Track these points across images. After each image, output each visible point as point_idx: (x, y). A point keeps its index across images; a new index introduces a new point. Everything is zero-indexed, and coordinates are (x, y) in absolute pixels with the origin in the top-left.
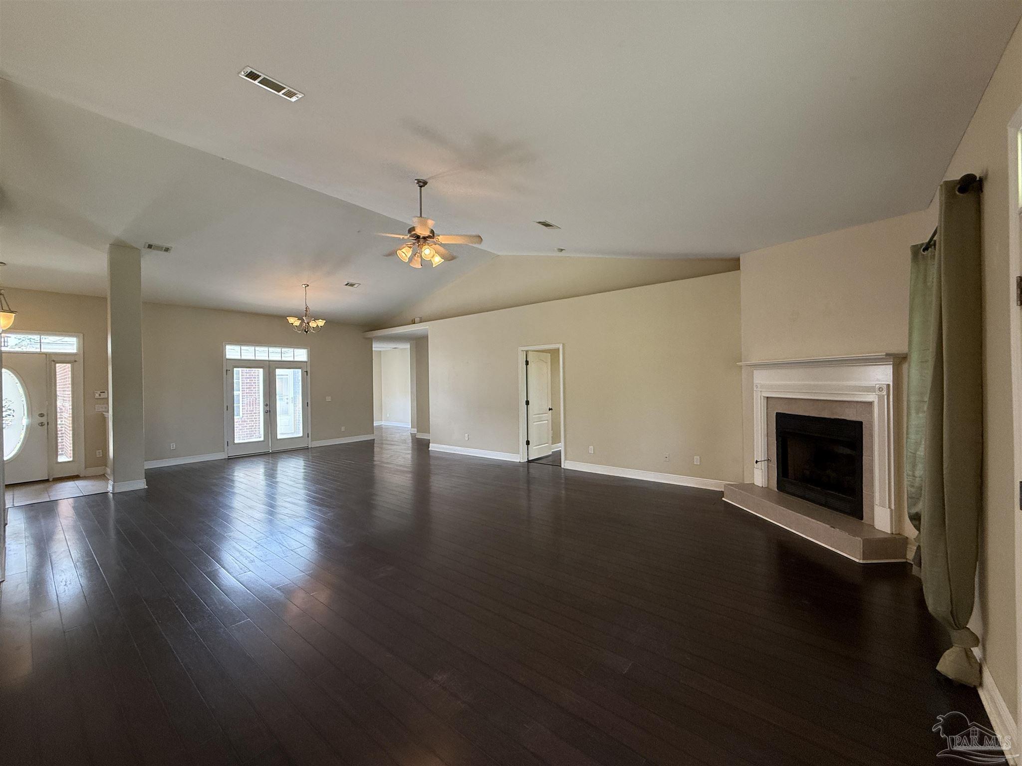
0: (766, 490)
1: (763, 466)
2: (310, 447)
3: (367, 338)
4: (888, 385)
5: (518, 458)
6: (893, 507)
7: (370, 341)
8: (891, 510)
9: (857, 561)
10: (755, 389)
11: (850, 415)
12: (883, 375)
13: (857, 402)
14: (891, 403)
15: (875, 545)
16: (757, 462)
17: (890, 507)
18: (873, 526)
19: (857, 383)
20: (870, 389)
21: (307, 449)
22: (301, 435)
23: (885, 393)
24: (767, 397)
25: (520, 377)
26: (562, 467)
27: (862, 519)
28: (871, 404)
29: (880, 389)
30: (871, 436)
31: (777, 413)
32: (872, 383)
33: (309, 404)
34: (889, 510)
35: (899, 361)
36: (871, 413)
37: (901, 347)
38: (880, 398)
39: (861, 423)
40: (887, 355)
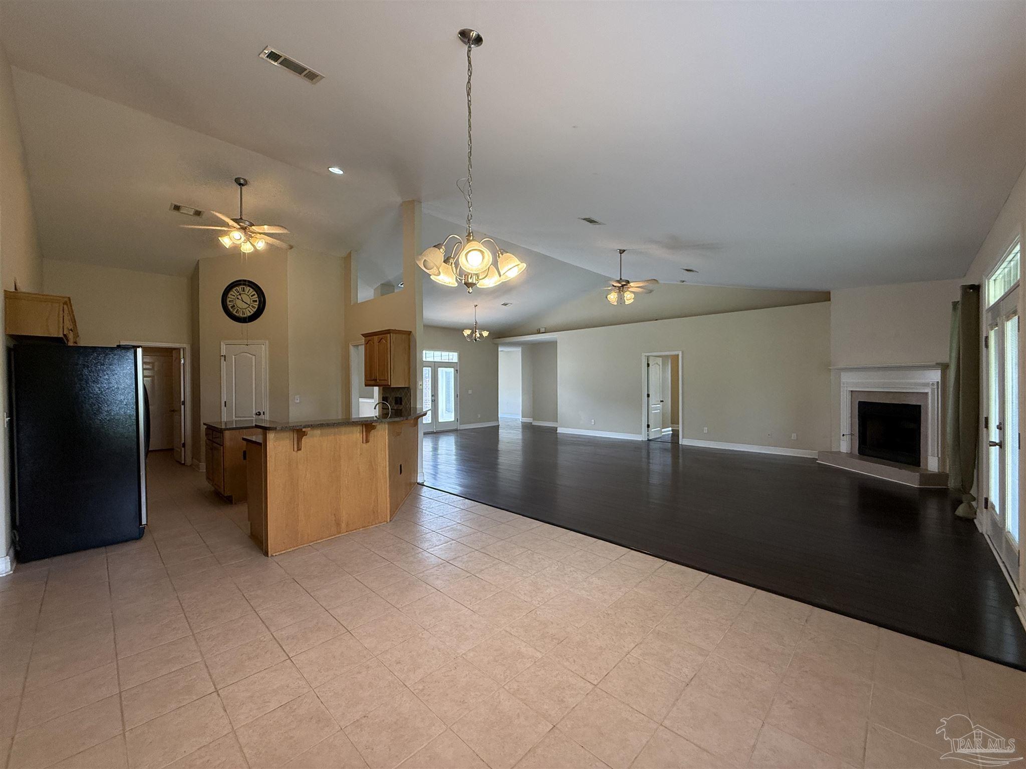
0: (851, 455)
1: (847, 438)
2: (458, 429)
3: (496, 344)
4: (938, 382)
5: (641, 437)
6: (940, 456)
7: (496, 346)
8: (939, 458)
9: (916, 486)
10: (842, 385)
11: (913, 402)
12: (935, 376)
13: (918, 393)
14: (940, 393)
15: (927, 478)
16: (843, 435)
17: (938, 456)
18: (927, 470)
19: (919, 381)
20: (926, 385)
21: (456, 430)
22: (453, 419)
23: (935, 387)
24: (852, 391)
25: (643, 376)
26: (680, 443)
27: (919, 466)
28: (927, 394)
29: (933, 384)
30: (927, 413)
31: (859, 402)
32: (927, 381)
33: (458, 396)
34: (937, 458)
35: (944, 367)
36: (927, 398)
37: (946, 360)
38: (933, 390)
39: (920, 406)
40: (937, 364)
